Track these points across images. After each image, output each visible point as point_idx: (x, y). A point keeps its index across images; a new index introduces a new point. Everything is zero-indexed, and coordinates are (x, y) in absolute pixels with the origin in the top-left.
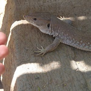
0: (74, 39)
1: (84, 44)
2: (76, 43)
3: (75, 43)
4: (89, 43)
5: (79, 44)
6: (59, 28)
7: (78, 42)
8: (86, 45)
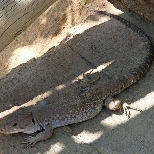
0: (67, 115)
1: (80, 114)
2: (72, 117)
3: (71, 119)
4: (84, 110)
5: (75, 117)
6: (45, 116)
7: (74, 116)
8: (82, 114)
